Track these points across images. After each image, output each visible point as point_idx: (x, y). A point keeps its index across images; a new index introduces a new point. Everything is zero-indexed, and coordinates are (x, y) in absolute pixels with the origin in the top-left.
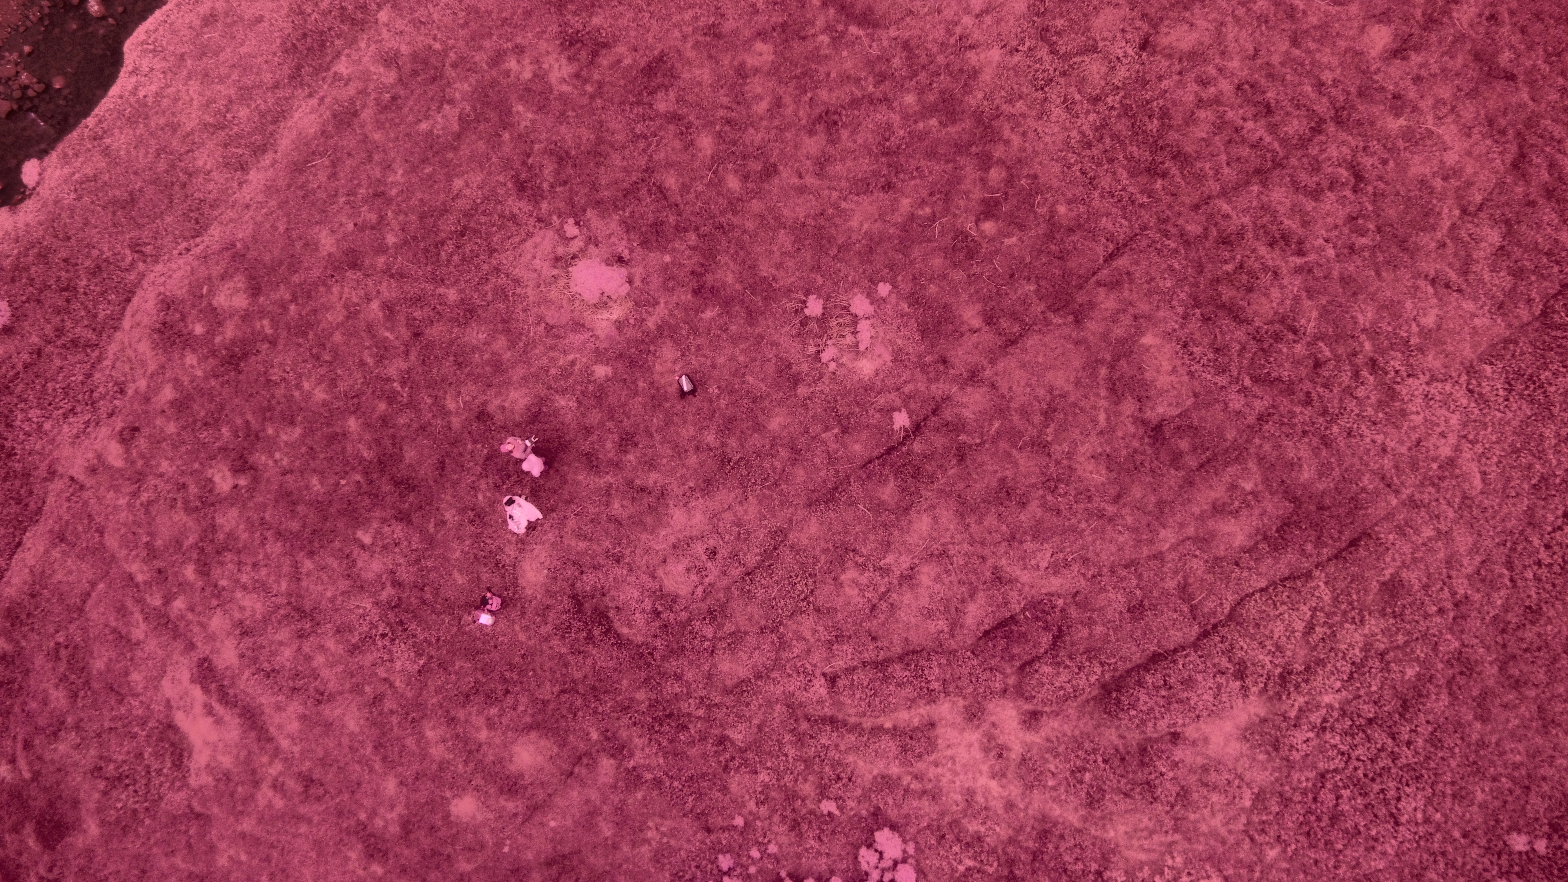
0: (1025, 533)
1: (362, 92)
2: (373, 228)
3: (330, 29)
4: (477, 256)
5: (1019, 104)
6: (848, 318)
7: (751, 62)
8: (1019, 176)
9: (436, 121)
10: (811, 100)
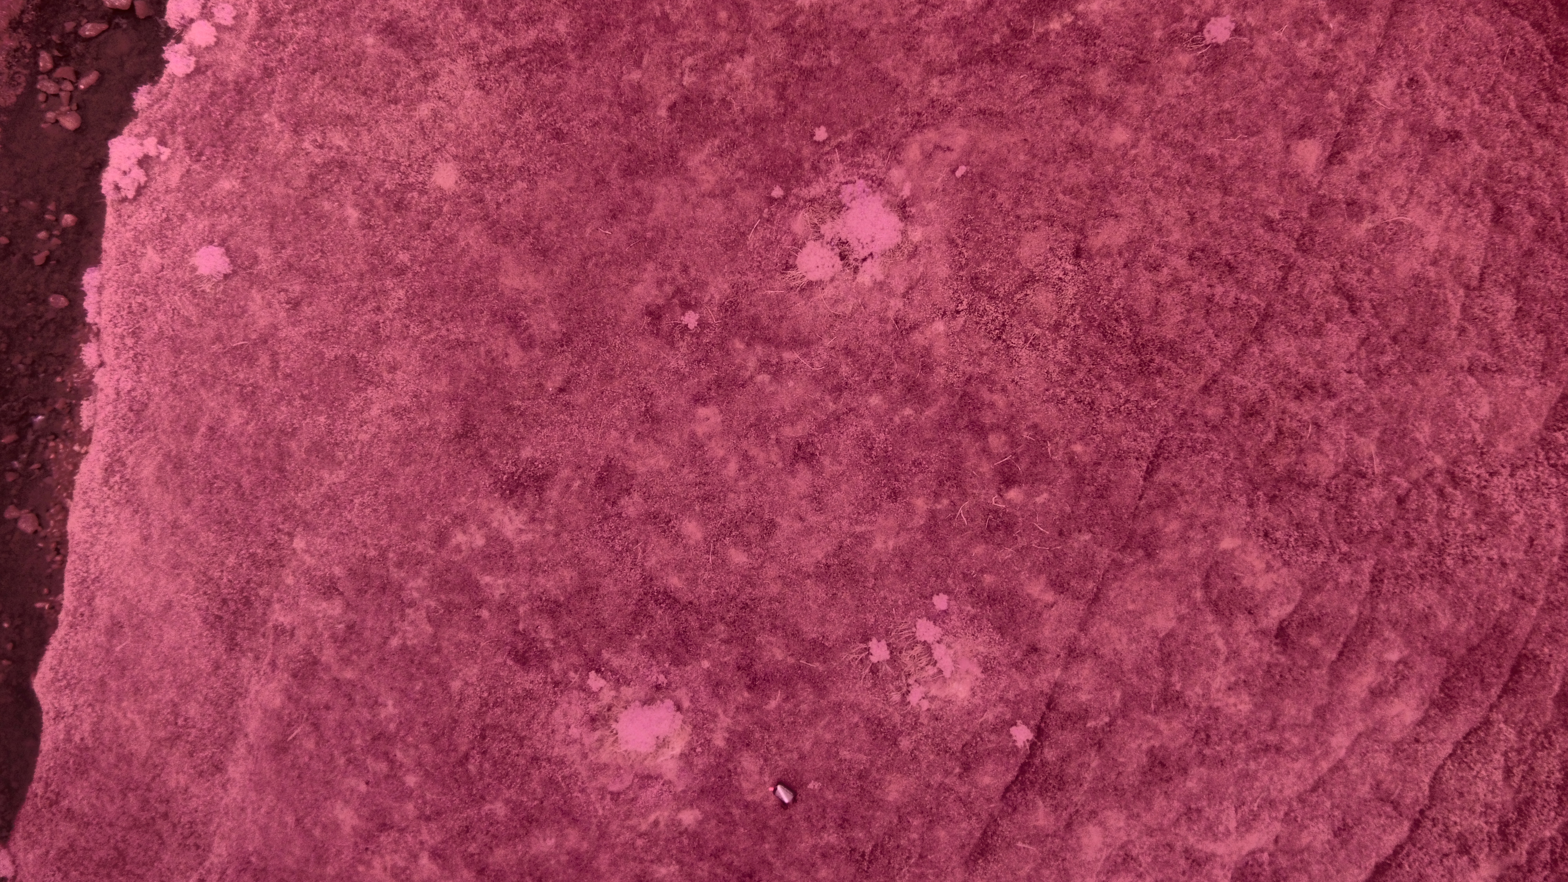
0: (1199, 799)
1: (314, 635)
2: (387, 777)
3: (248, 582)
4: (508, 753)
5: (985, 361)
6: (918, 649)
7: (701, 430)
8: (1019, 432)
9: (405, 632)
10: (777, 441)
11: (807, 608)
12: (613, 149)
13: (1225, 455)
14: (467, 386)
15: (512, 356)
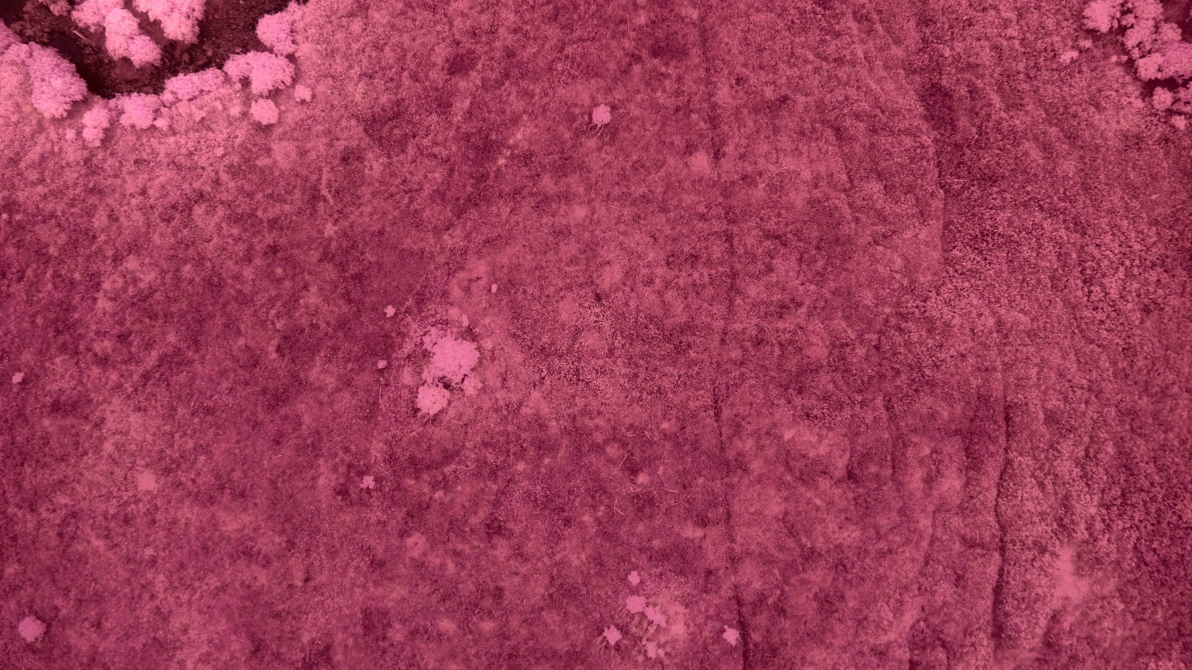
0: (861, 611)
5: (578, 400)
6: (637, 618)
7: (416, 553)
8: (624, 436)
10: (472, 531)
11: (553, 633)
12: (252, 398)
13: (757, 377)
14: (240, 616)
15: (259, 577)
